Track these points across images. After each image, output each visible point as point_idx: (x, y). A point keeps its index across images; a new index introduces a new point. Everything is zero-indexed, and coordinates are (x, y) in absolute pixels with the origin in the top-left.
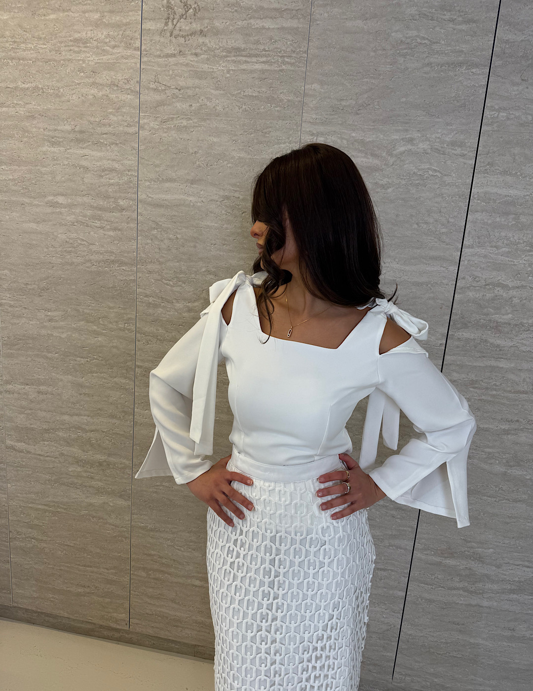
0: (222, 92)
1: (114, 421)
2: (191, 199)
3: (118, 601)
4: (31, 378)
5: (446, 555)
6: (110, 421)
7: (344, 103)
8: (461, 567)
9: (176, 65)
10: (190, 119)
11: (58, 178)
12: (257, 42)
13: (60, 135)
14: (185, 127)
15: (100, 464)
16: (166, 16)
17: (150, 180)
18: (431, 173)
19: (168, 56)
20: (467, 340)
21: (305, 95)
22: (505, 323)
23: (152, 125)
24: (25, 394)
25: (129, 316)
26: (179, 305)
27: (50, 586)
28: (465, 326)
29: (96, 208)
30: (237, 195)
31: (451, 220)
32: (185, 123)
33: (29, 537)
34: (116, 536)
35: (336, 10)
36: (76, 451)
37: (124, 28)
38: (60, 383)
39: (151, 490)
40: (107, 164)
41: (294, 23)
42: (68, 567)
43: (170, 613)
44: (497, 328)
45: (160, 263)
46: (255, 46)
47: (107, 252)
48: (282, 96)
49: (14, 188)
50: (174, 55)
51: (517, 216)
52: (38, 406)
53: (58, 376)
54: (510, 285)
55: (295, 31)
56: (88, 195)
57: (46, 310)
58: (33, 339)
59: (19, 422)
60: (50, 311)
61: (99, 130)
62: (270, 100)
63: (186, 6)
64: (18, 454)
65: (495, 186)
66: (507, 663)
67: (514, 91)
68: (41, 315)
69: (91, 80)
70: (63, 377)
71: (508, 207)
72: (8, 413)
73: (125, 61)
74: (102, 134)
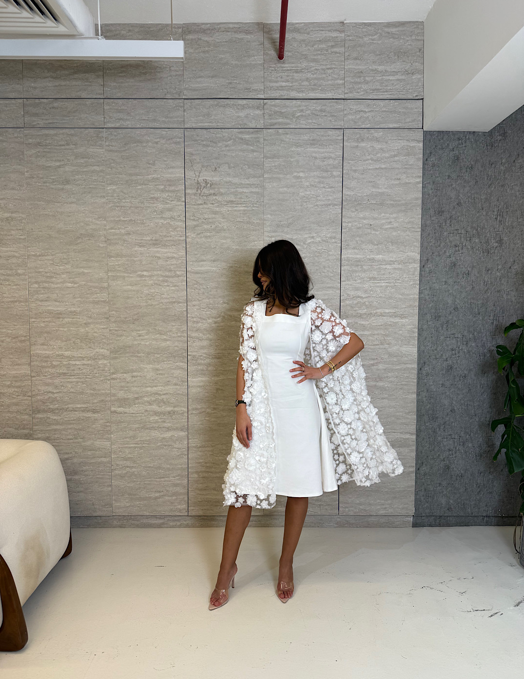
0: (226, 220)
1: (177, 387)
2: (214, 269)
3: (181, 497)
4: (127, 369)
6: (175, 387)
7: (282, 223)
9: (203, 208)
10: (211, 232)
13: (144, 242)
14: (209, 236)
15: (169, 413)
16: (197, 187)
17: (193, 262)
18: (323, 250)
19: (199, 205)
21: (264, 220)
22: (364, 314)
23: (192, 235)
24: (124, 379)
25: (183, 329)
26: (210, 321)
27: (138, 496)
29: (165, 276)
30: (236, 265)
31: (334, 270)
32: (209, 234)
33: (125, 466)
34: (179, 455)
35: (275, 184)
36: (155, 407)
37: (176, 192)
38: (146, 370)
39: (199, 423)
40: (169, 255)
41: (257, 190)
42: (149, 481)
43: (212, 497)
44: (360, 316)
45: (199, 301)
46: (239, 200)
47: (171, 297)
48: (254, 221)
49: (119, 269)
50: (201, 204)
51: (362, 266)
52: (132, 385)
53: (144, 366)
54: (364, 296)
55: (257, 193)
56: (160, 270)
57: (137, 331)
58: (129, 347)
59: (120, 396)
60: (139, 331)
61: (165, 239)
62: (248, 223)
63: (206, 183)
64: (119, 415)
65: (351, 254)
66: (394, 488)
67: (353, 215)
68: (134, 334)
69: (160, 216)
70: (146, 366)
71: (358, 263)
72: (113, 391)
73: (177, 207)
74: (167, 241)
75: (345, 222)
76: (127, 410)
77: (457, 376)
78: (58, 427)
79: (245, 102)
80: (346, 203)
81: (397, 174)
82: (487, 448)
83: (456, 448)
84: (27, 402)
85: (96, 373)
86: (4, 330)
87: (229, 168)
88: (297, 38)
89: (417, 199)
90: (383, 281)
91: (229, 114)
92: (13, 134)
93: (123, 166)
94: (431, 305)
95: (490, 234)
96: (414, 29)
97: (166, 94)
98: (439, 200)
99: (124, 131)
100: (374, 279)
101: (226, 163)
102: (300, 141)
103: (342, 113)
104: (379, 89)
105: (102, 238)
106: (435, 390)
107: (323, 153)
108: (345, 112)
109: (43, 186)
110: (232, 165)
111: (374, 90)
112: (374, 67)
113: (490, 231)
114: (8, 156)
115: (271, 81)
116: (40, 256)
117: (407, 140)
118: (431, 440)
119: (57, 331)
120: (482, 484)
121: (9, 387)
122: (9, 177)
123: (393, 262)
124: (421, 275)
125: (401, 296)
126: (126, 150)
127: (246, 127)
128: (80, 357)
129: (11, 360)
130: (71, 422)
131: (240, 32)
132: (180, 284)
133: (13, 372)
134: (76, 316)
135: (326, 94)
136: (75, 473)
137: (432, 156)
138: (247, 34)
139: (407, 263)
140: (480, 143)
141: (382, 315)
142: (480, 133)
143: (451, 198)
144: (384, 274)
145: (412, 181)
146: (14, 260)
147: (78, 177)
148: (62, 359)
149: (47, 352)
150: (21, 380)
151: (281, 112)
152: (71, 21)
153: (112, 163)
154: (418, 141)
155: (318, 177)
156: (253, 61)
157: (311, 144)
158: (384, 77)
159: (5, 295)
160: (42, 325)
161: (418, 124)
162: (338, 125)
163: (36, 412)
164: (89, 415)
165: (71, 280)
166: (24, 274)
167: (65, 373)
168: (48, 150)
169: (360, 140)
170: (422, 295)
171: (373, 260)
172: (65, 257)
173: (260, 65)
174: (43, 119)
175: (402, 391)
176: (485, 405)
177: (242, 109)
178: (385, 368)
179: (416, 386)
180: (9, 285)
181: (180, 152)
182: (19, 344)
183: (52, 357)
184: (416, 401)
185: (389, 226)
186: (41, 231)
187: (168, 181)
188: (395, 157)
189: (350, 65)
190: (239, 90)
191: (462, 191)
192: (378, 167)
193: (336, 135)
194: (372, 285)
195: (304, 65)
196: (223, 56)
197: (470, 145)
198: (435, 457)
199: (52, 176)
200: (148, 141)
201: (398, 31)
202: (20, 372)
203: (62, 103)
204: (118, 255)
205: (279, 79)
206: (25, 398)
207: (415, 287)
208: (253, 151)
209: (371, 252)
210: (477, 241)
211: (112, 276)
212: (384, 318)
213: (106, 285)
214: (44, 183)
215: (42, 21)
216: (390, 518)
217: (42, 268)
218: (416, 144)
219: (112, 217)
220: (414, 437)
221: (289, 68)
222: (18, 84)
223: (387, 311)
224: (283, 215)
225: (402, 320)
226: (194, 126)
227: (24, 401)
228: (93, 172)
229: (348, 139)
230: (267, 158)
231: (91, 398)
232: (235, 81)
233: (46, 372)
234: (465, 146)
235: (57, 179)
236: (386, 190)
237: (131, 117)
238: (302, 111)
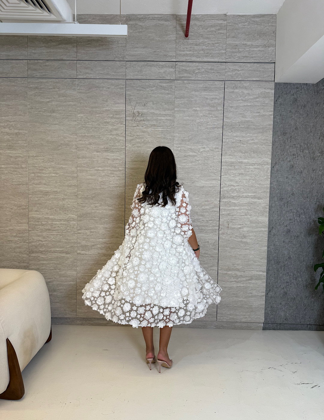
0: (150, 136)
1: (118, 239)
2: (142, 166)
4: (88, 227)
5: (228, 270)
7: (185, 139)
8: (233, 274)
9: (136, 129)
10: (141, 144)
11: (99, 162)
12: (160, 123)
13: (100, 149)
16: (133, 116)
18: (210, 156)
19: (134, 127)
20: (226, 202)
21: (174, 137)
22: (235, 196)
23: (129, 146)
24: (86, 233)
25: (123, 203)
28: (224, 198)
29: (112, 170)
31: (217, 169)
32: (139, 145)
35: (181, 115)
37: (120, 119)
38: (99, 228)
40: (115, 157)
41: (170, 118)
44: (233, 197)
45: (133, 186)
46: (159, 124)
47: (116, 184)
48: (168, 137)
49: (84, 165)
50: (135, 126)
51: (234, 166)
52: (90, 237)
53: (98, 226)
54: (235, 185)
55: (170, 120)
56: (109, 167)
57: (94, 204)
58: (89, 214)
59: (83, 244)
60: (96, 204)
61: (113, 148)
62: (164, 138)
63: (139, 113)
64: (82, 256)
65: (228, 159)
66: (252, 306)
67: (230, 134)
68: (92, 206)
69: (110, 133)
70: (100, 226)
71: (232, 164)
72: (79, 241)
73: (120, 128)
74: (114, 149)
75: (225, 139)
76: (87, 253)
77: (293, 236)
78: (45, 262)
79: (164, 63)
80: (225, 127)
81: (258, 110)
82: (311, 282)
83: (291, 281)
84: (26, 246)
85: (69, 230)
86: (13, 202)
87: (153, 104)
88: (197, 24)
89: (270, 125)
90: (247, 176)
91: (154, 71)
92: (21, 81)
93: (87, 102)
94: (277, 192)
95: (315, 148)
96: (270, 19)
97: (115, 58)
98: (284, 126)
99: (89, 80)
100: (242, 174)
101: (151, 101)
102: (197, 88)
103: (224, 71)
104: (247, 56)
105: (74, 147)
106: (279, 245)
107: (212, 95)
108: (226, 70)
109: (39, 114)
110: (155, 102)
111: (244, 57)
112: (245, 42)
113: (315, 146)
114: (18, 95)
115: (180, 51)
116: (35, 156)
117: (265, 88)
118: (276, 276)
119: (45, 203)
120: (307, 304)
121: (15, 237)
122: (18, 108)
123: (254, 164)
124: (271, 172)
125: (258, 186)
126: (90, 92)
127: (164, 79)
128: (60, 219)
129: (17, 220)
130: (53, 259)
131: (162, 20)
132: (121, 175)
133: (18, 228)
134: (57, 194)
135: (214, 59)
136: (55, 291)
137: (280, 98)
138: (166, 21)
139: (263, 165)
140: (310, 91)
141: (246, 197)
142: (311, 85)
143: (291, 125)
144: (248, 172)
145: (267, 114)
146: (20, 159)
147: (59, 108)
148: (48, 221)
149: (39, 216)
150: (22, 233)
151: (186, 70)
152: (59, 12)
153: (81, 100)
154: (271, 89)
155: (208, 110)
156: (169, 38)
157: (205, 90)
158: (251, 49)
159: (14, 180)
160: (36, 199)
161: (271, 78)
162: (221, 79)
163: (31, 253)
164: (64, 255)
165: (55, 172)
166: (26, 168)
167: (49, 229)
168: (42, 92)
169: (235, 88)
170: (272, 185)
171: (241, 163)
172: (51, 157)
173: (174, 40)
174: (39, 73)
175: (258, 245)
176: (310, 255)
177: (162, 68)
178: (247, 230)
179: (267, 242)
180: (17, 174)
181: (123, 94)
182: (22, 211)
183: (42, 219)
184: (266, 251)
185: (252, 142)
186: (37, 141)
187: (115, 111)
188: (256, 99)
189: (230, 41)
190: (160, 56)
191: (298, 120)
192: (245, 105)
193: (220, 85)
194: (240, 178)
195: (201, 40)
196: (151, 35)
197: (304, 92)
198: (278, 286)
199: (44, 107)
200: (103, 87)
201: (260, 20)
202: (22, 228)
203: (51, 63)
204: (83, 157)
205: (185, 49)
206: (25, 244)
207: (268, 180)
208: (168, 94)
209: (241, 157)
210: (307, 152)
211: (79, 170)
212: (248, 199)
213: (76, 175)
214: (39, 112)
215: (41, 12)
216: (249, 324)
217: (37, 164)
218: (270, 91)
219: (81, 133)
220: (265, 274)
221: (191, 43)
222: (25, 51)
223: (250, 194)
224: (186, 134)
225: (259, 201)
226: (132, 78)
227: (24, 246)
228: (69, 105)
229: (228, 87)
230: (177, 98)
231: (65, 245)
232: (158, 50)
233: (38, 228)
234: (301, 93)
235: (47, 110)
236: (251, 119)
237: (94, 72)
238: (199, 69)
